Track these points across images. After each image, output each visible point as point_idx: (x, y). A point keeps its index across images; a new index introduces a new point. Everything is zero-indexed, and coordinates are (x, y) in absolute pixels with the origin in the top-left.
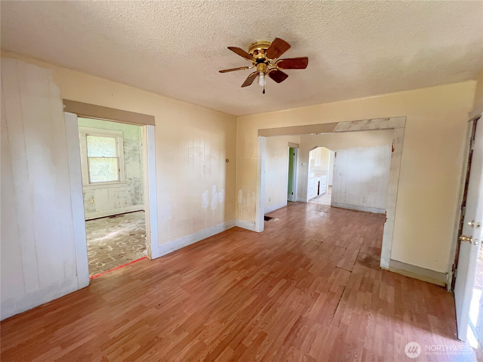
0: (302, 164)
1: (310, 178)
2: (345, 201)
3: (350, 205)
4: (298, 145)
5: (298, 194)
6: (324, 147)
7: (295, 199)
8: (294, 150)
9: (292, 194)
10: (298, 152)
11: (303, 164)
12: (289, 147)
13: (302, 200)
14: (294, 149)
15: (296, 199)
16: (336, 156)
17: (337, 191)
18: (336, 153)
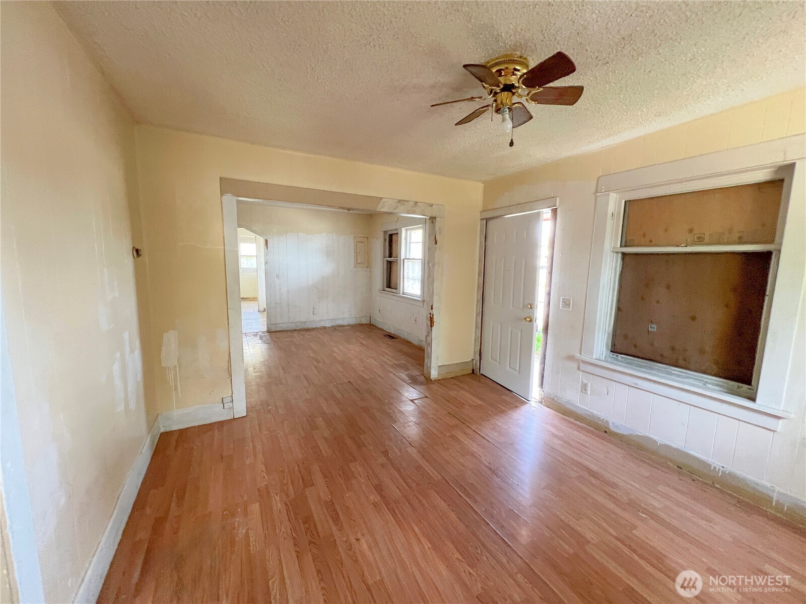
2: (289, 318)
3: (297, 323)
16: (267, 246)
17: (276, 303)
18: (266, 241)
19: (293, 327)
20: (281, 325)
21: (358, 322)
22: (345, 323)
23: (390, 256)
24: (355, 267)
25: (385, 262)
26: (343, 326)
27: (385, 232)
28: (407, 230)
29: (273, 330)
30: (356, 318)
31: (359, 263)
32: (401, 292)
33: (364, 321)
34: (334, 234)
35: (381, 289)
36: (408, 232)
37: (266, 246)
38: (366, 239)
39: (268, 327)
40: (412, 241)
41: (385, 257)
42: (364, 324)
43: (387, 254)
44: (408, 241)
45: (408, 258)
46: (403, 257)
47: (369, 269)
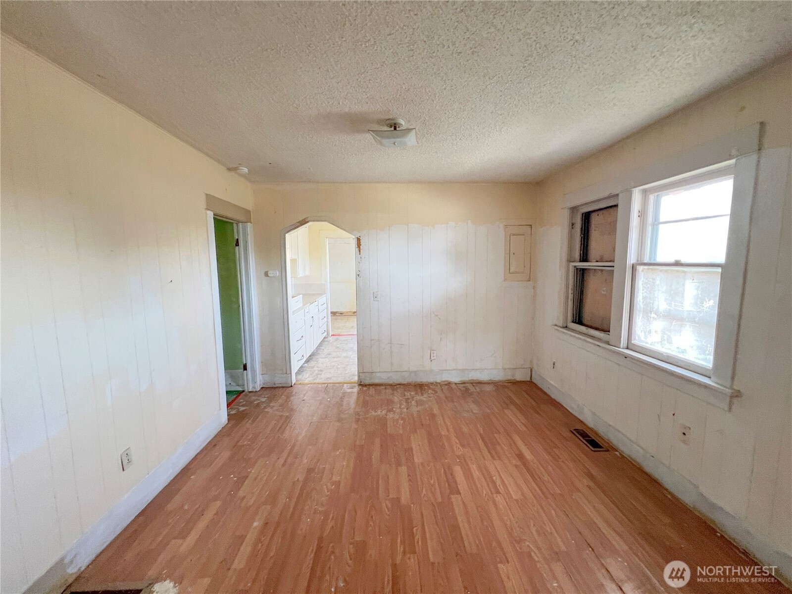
0: (266, 274)
1: (294, 312)
2: (392, 364)
3: (404, 373)
4: (247, 212)
5: (264, 364)
6: (325, 221)
7: (254, 382)
8: (235, 231)
9: (245, 368)
10: (249, 234)
11: (271, 274)
12: (210, 215)
13: (279, 380)
14: (235, 225)
15: (258, 382)
16: (360, 248)
17: (371, 340)
18: (359, 240)
19: (396, 379)
20: (378, 375)
21: (509, 378)
22: (484, 377)
23: (584, 258)
24: (505, 280)
25: (571, 270)
26: (480, 383)
27: (574, 210)
28: (645, 193)
29: (367, 382)
30: (505, 369)
31: (516, 273)
32: (623, 341)
33: (519, 376)
34: (469, 222)
35: (561, 324)
36: (652, 198)
37: (357, 249)
38: (528, 228)
39: (359, 376)
40: (662, 219)
41: (570, 260)
42: (518, 382)
43: (577, 254)
44: (650, 219)
45: (646, 260)
46: (631, 259)
47: (531, 282)
